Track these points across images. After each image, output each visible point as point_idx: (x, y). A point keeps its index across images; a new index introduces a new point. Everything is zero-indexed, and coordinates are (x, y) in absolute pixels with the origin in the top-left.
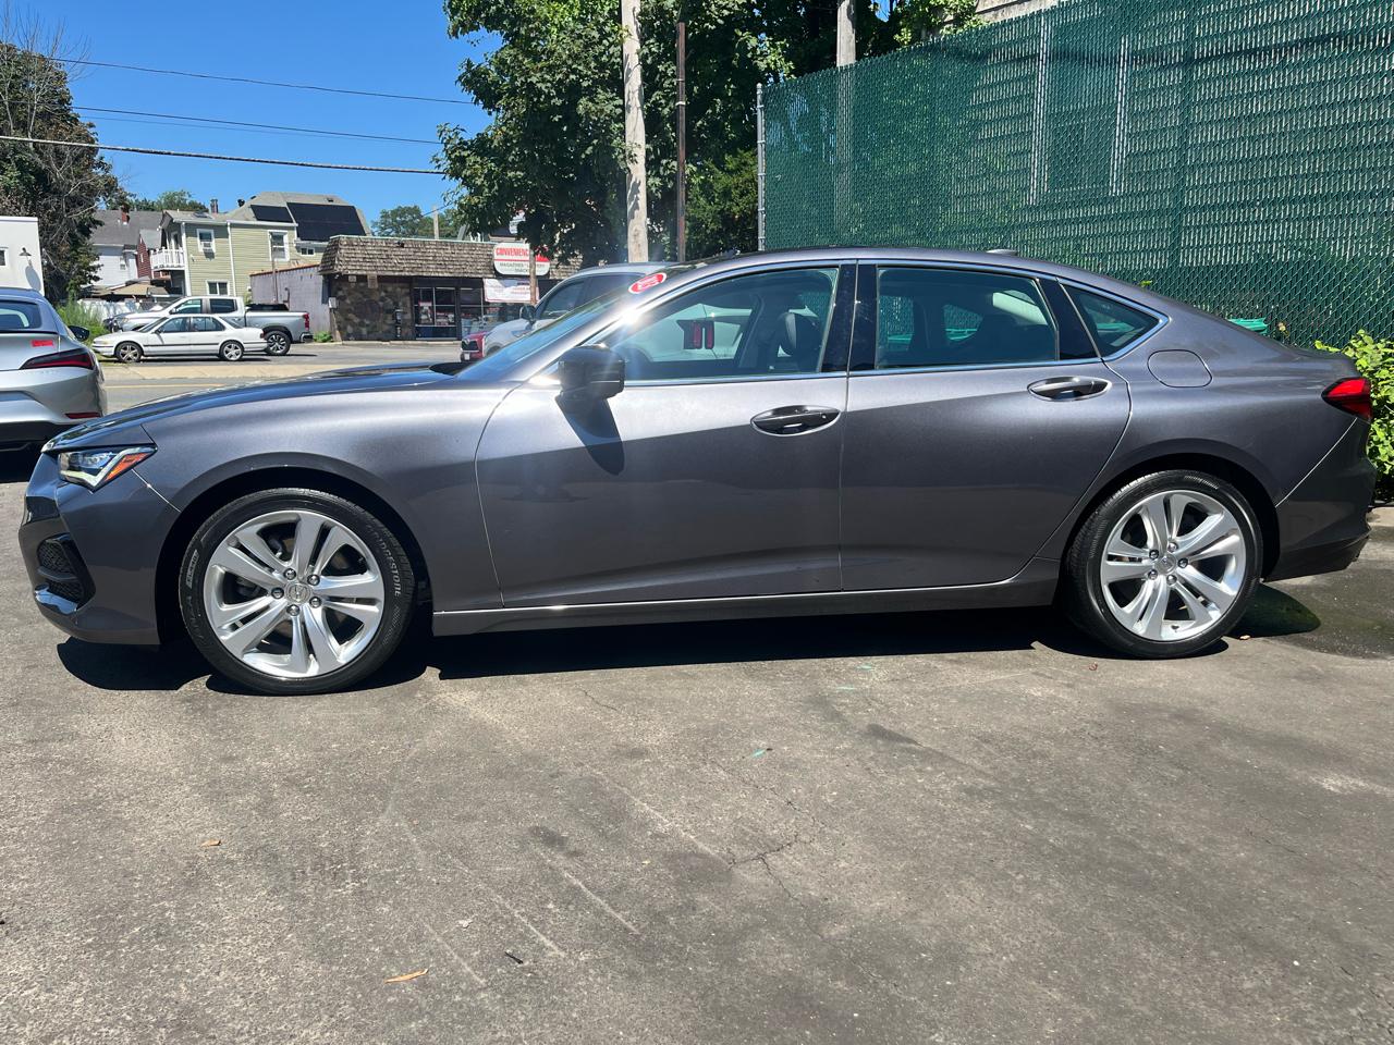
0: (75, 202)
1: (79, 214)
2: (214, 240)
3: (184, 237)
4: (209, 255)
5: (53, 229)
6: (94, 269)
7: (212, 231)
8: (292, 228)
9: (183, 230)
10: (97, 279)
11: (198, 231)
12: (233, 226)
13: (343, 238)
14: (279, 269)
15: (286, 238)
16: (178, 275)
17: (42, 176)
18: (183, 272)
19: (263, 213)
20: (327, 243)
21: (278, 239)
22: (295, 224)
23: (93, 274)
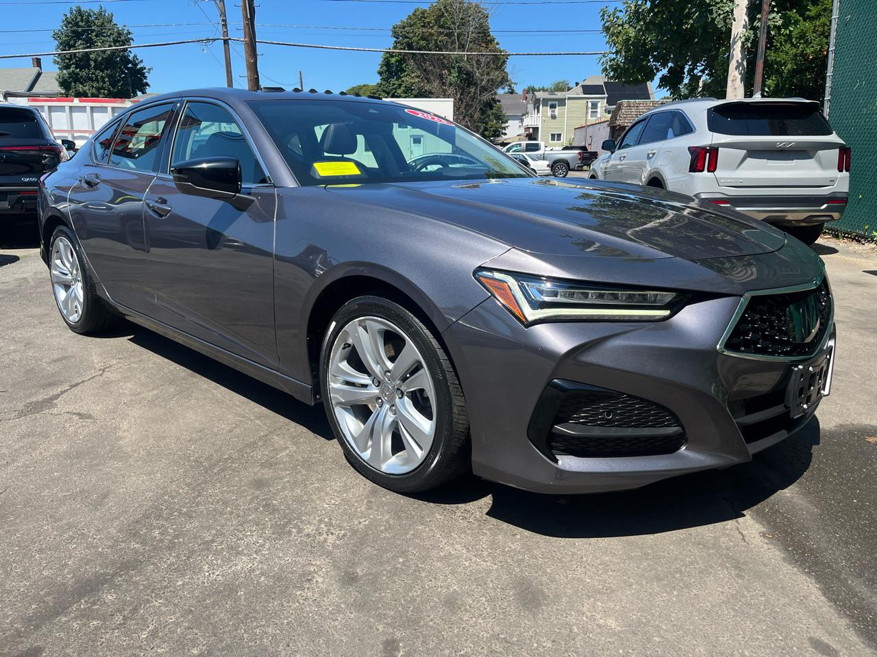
0: (484, 89)
1: (486, 97)
2: (557, 108)
3: (541, 106)
4: (554, 117)
5: (472, 105)
6: (504, 128)
7: (557, 103)
8: (604, 98)
9: (541, 102)
10: (505, 134)
11: (550, 103)
12: (569, 99)
13: (625, 102)
14: (588, 124)
15: (599, 105)
16: (536, 129)
17: (469, 75)
18: (538, 128)
19: (588, 89)
20: (615, 107)
21: (594, 106)
22: (606, 95)
23: (504, 131)
